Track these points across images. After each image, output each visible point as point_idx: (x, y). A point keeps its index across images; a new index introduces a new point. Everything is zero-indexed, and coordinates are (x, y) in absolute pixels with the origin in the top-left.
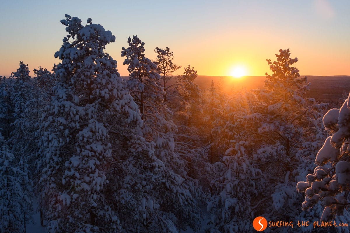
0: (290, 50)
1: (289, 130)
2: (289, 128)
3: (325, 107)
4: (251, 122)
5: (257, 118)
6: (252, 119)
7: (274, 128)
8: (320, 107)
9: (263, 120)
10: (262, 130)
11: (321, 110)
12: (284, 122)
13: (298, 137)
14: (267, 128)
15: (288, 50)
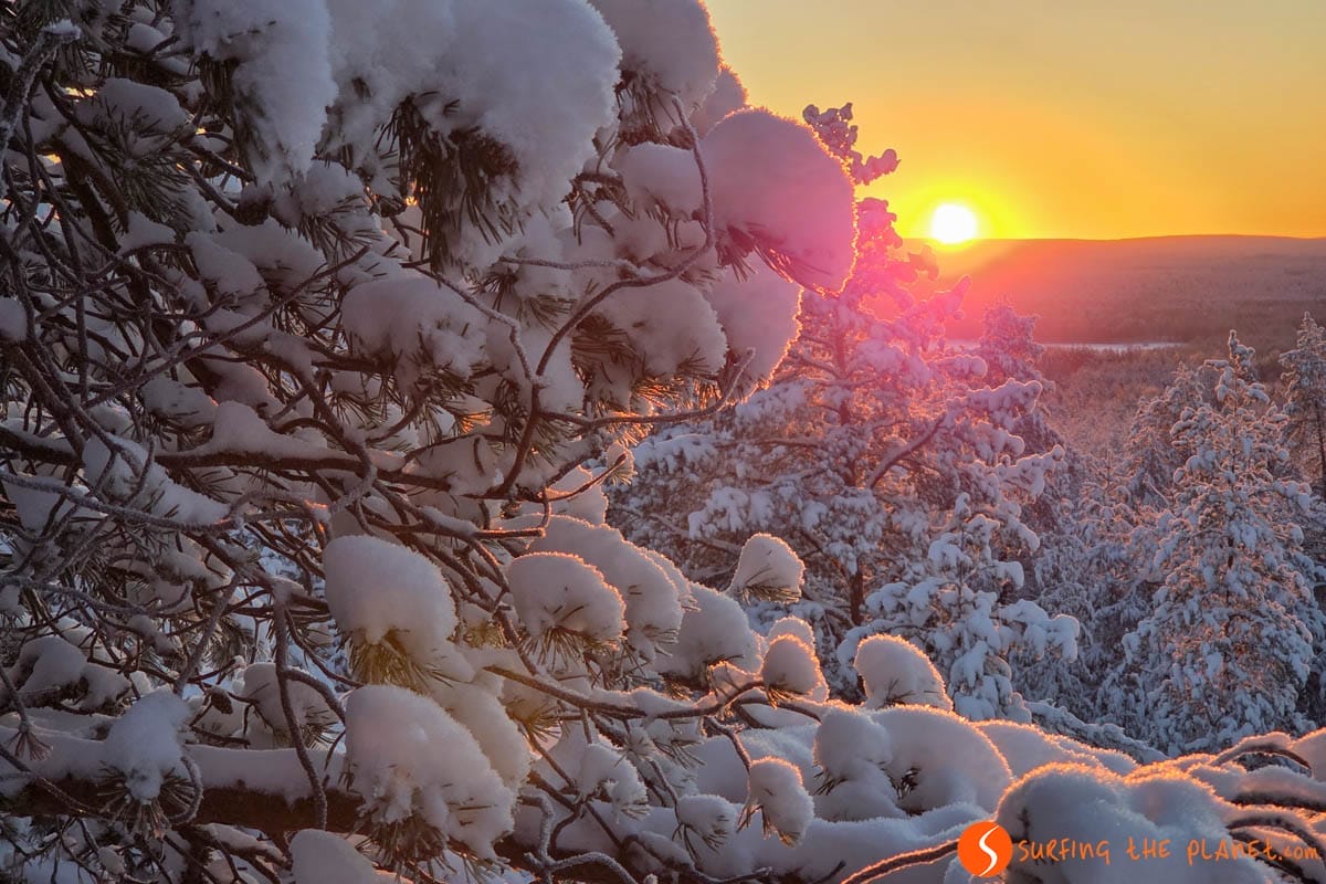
0: (853, 110)
1: (853, 520)
2: (852, 510)
3: (1022, 401)
4: (661, 482)
5: (689, 457)
6: (661, 466)
7: (770, 514)
8: (1002, 400)
9: (718, 472)
10: (711, 521)
11: (1003, 419)
12: (828, 479)
13: (901, 556)
14: (733, 512)
15: (847, 111)
